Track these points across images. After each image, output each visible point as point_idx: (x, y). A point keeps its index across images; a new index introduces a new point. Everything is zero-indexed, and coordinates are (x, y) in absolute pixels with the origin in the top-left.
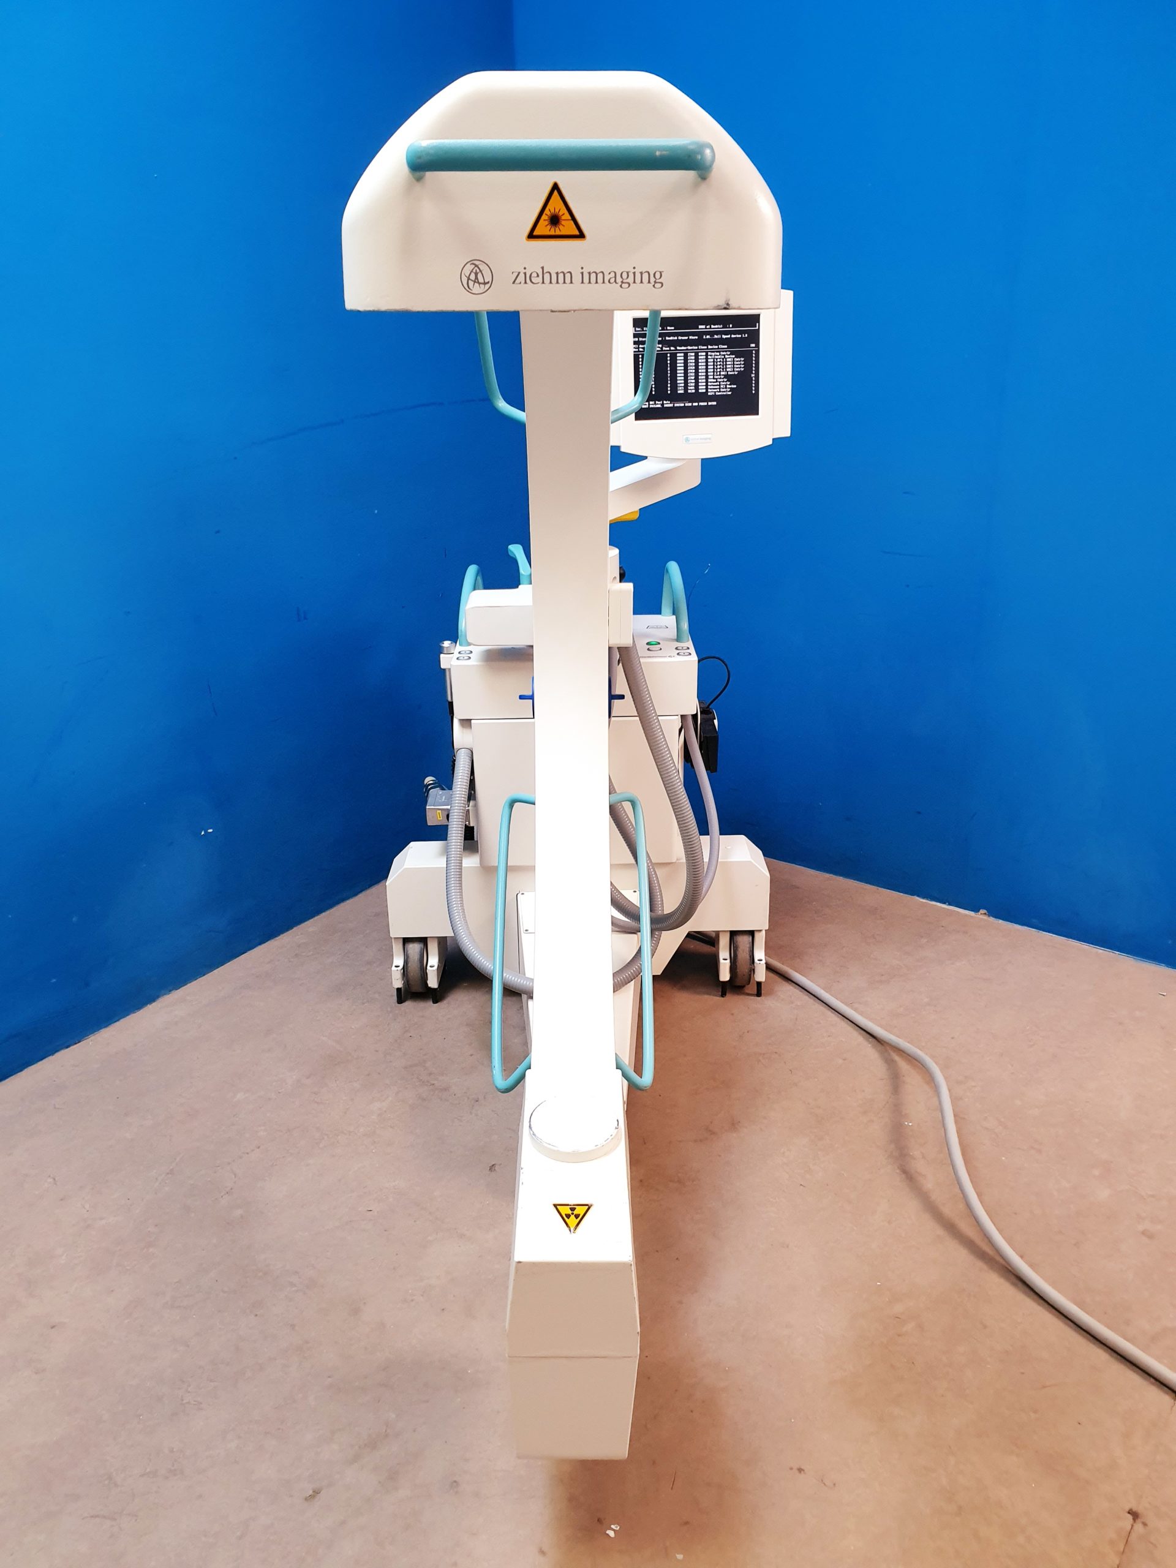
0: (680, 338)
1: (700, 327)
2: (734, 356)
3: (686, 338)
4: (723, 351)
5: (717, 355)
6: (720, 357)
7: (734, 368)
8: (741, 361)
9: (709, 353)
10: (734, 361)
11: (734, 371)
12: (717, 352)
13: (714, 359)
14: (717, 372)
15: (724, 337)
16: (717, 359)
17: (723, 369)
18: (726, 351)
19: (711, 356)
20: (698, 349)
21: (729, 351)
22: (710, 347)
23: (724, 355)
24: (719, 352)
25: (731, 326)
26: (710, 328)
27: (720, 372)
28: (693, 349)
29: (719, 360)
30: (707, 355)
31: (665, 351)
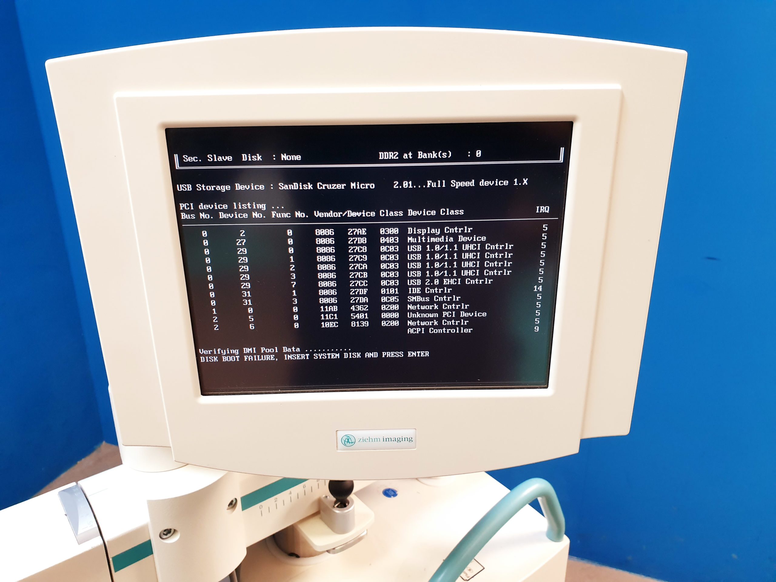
0: (321, 186)
1: (383, 155)
2: (484, 239)
3: (341, 186)
4: (452, 225)
5: (434, 235)
6: (442, 239)
7: (482, 268)
8: (503, 251)
9: (410, 230)
10: (483, 251)
11: (482, 276)
12: (433, 226)
13: (424, 245)
14: (432, 279)
15: (457, 184)
16: (433, 245)
17: (450, 271)
18: (460, 225)
19: (415, 236)
20: (378, 217)
21: (469, 225)
22: (412, 213)
23: (455, 236)
24: (441, 226)
25: (479, 153)
26: (415, 159)
27: (441, 278)
28: (361, 218)
29: (437, 248)
30: (403, 235)
31: (276, 220)
